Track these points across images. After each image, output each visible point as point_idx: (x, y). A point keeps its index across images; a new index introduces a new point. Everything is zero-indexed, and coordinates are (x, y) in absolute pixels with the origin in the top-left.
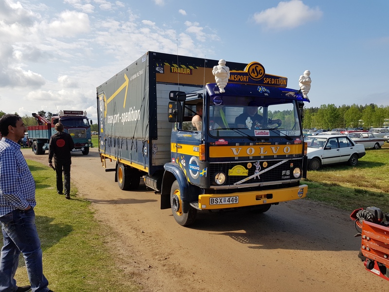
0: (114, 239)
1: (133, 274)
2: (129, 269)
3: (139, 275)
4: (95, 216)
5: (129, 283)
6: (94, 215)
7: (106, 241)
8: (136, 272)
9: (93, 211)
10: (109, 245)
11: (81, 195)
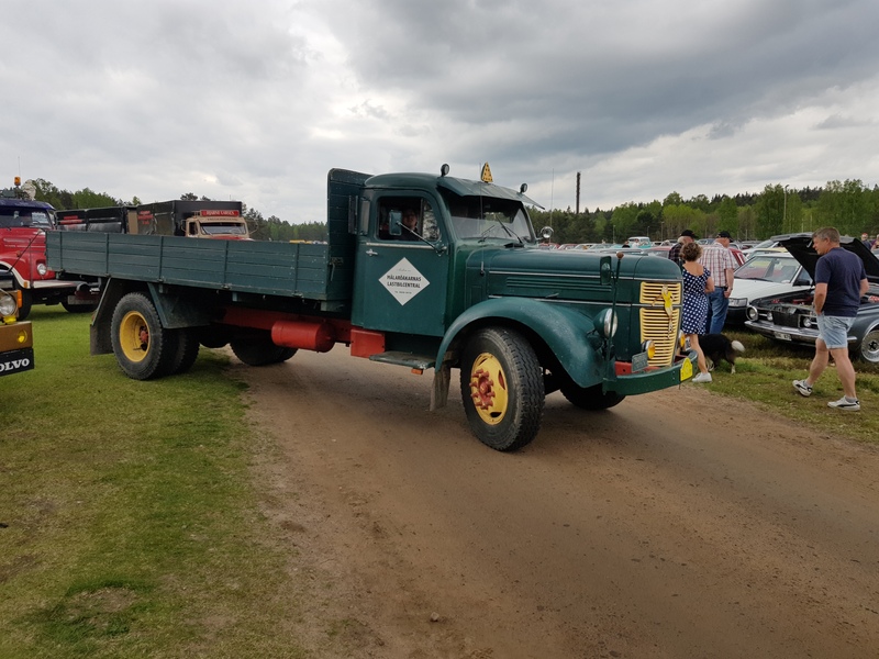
0: (272, 459)
2: (283, 516)
5: (273, 543)
6: (247, 411)
7: (253, 461)
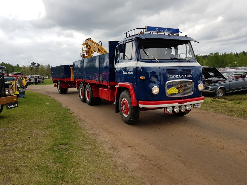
0: (83, 123)
1: (93, 134)
3: (96, 134)
4: (73, 115)
5: (91, 136)
8: (94, 133)
9: (71, 113)
10: (81, 125)
11: (64, 107)
